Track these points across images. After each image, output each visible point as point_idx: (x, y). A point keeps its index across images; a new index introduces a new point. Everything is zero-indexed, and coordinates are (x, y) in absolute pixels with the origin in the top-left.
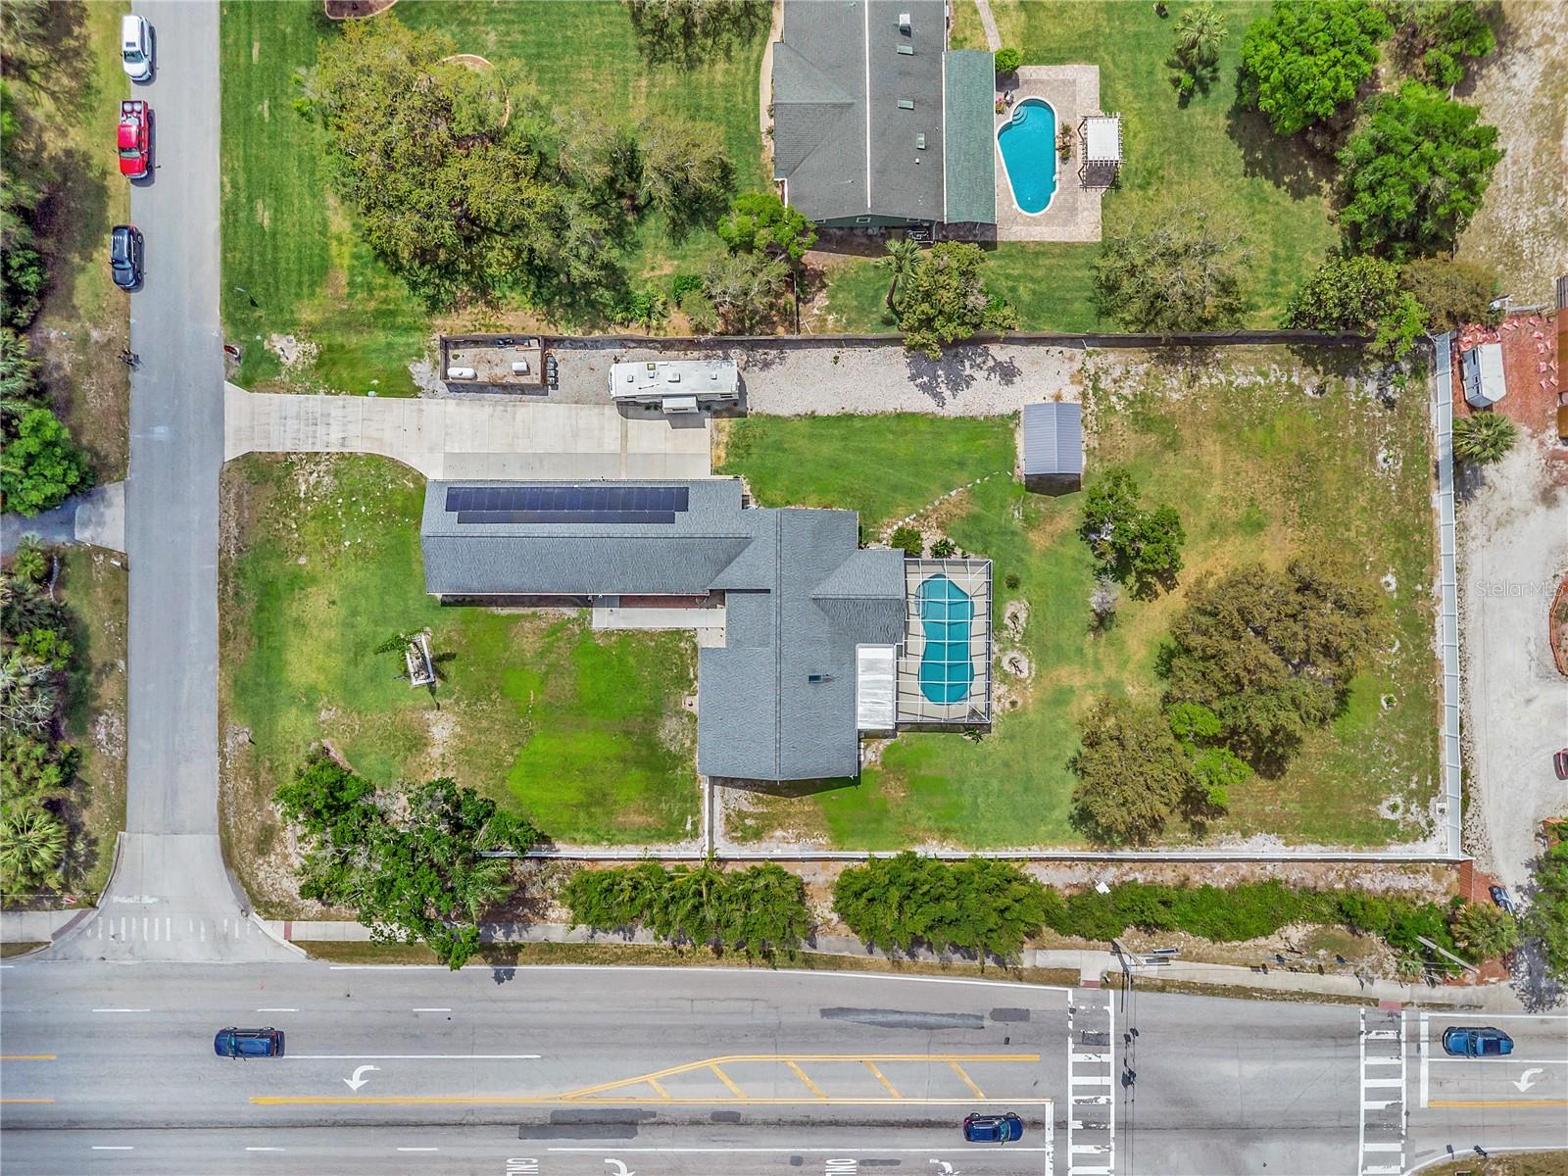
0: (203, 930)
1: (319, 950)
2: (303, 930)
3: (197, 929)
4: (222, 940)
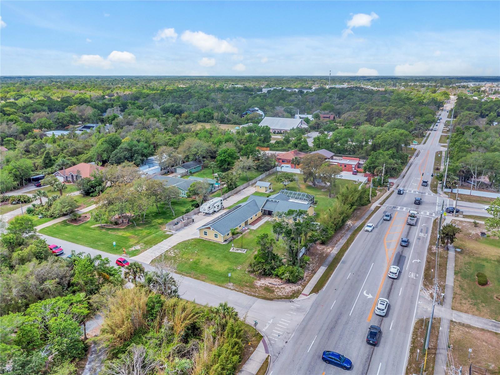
1: (317, 289)
2: (307, 290)
3: (290, 314)
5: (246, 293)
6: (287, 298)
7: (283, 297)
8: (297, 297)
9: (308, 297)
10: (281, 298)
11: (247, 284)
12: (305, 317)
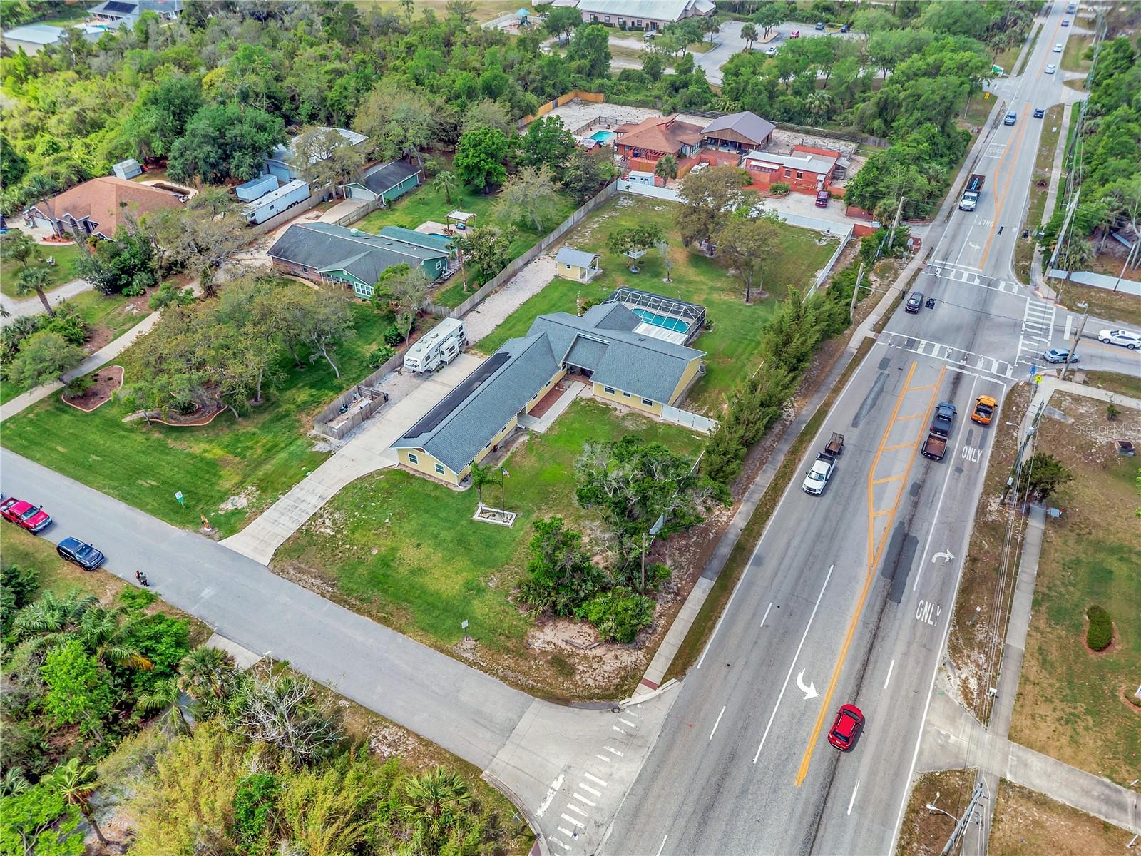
0: (612, 750)
1: (679, 668)
2: (655, 671)
3: (609, 754)
4: (630, 739)
5: (504, 679)
6: (604, 697)
7: (597, 691)
8: (630, 692)
9: (659, 691)
10: (592, 697)
11: (509, 644)
12: (644, 767)
